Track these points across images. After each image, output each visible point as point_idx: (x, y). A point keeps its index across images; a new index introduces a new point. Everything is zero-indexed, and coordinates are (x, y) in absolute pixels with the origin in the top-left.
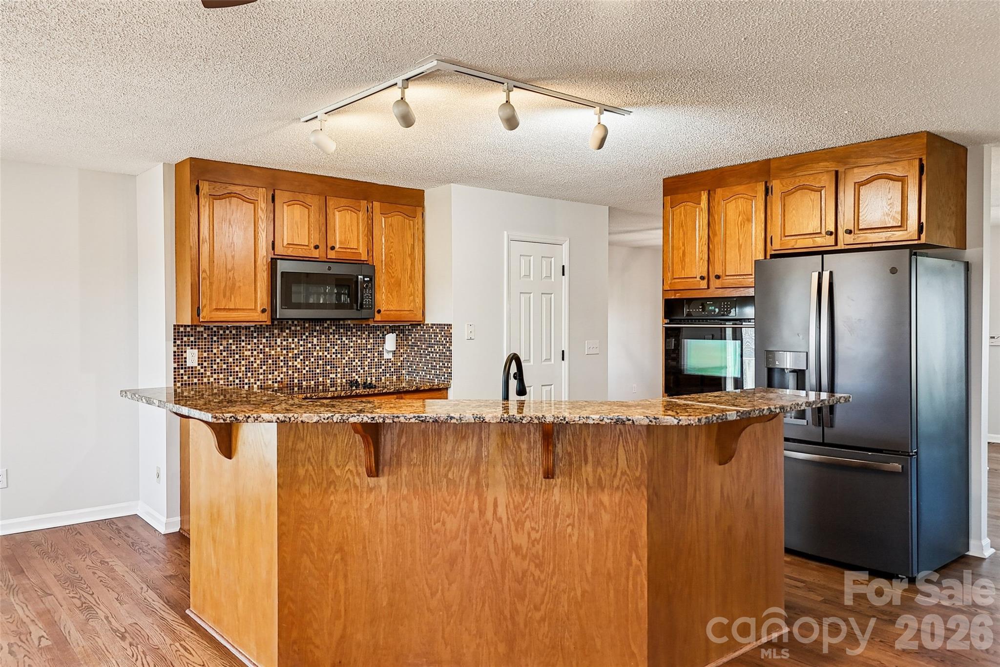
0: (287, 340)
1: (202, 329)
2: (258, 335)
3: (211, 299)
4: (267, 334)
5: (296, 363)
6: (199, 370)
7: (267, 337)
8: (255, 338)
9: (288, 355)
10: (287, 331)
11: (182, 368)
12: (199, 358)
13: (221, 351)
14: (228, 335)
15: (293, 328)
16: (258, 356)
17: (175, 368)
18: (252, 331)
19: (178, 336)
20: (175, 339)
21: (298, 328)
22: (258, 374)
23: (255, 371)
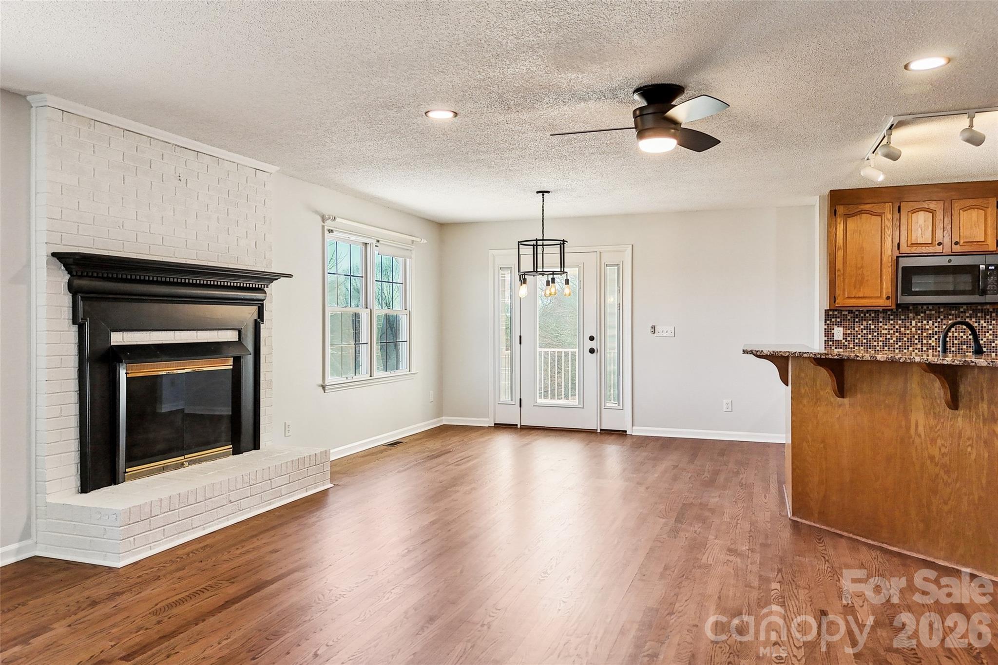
0: (922, 322)
1: (847, 313)
2: (894, 317)
3: (844, 290)
4: (903, 317)
5: (930, 342)
6: (844, 343)
7: (903, 319)
8: (892, 320)
9: (922, 334)
10: (922, 315)
11: (831, 341)
12: (844, 334)
13: (862, 329)
14: (868, 317)
15: (928, 312)
16: (894, 334)
17: (825, 341)
18: (889, 315)
19: (828, 317)
20: (825, 320)
21: (933, 312)
22: (894, 348)
23: (892, 346)
